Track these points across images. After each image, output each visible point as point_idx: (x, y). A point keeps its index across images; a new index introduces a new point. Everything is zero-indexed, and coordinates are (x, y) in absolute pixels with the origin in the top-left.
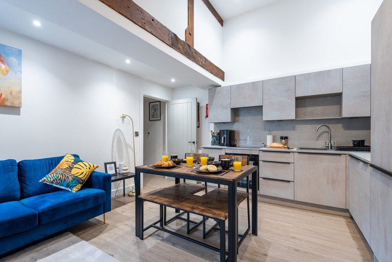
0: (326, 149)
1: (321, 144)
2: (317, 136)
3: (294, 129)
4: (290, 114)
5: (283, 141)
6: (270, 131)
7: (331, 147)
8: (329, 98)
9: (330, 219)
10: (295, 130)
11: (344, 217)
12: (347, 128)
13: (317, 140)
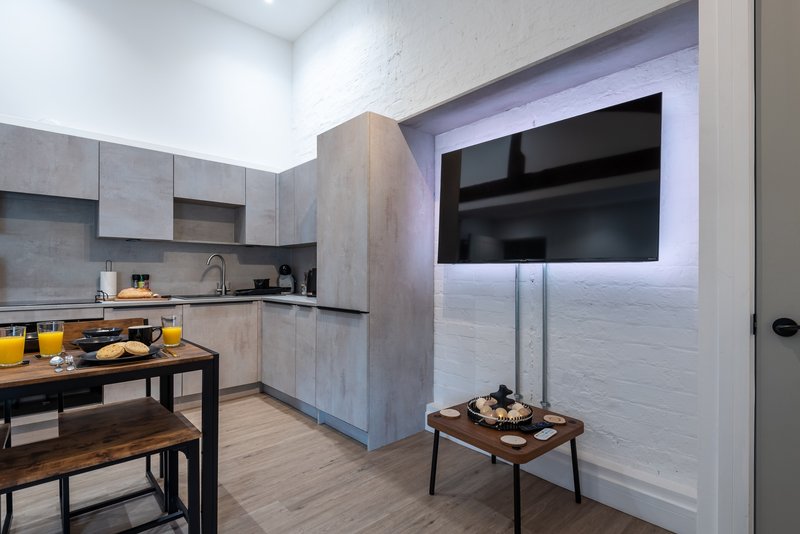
0: (218, 296)
1: (209, 286)
2: (203, 272)
3: (160, 259)
4: (164, 228)
5: (142, 283)
6: (108, 262)
7: (226, 291)
8: (220, 209)
9: (244, 404)
10: (161, 261)
11: (255, 395)
12: (244, 261)
13: (202, 280)
